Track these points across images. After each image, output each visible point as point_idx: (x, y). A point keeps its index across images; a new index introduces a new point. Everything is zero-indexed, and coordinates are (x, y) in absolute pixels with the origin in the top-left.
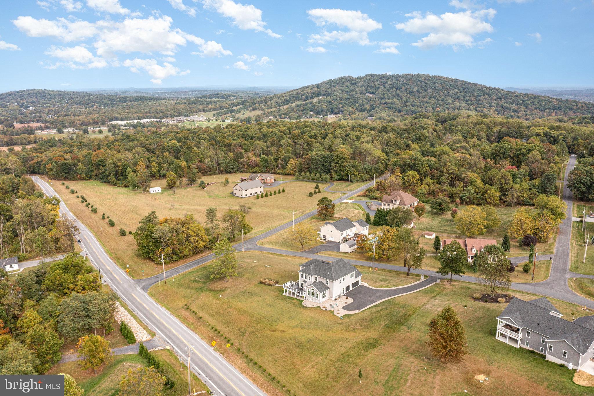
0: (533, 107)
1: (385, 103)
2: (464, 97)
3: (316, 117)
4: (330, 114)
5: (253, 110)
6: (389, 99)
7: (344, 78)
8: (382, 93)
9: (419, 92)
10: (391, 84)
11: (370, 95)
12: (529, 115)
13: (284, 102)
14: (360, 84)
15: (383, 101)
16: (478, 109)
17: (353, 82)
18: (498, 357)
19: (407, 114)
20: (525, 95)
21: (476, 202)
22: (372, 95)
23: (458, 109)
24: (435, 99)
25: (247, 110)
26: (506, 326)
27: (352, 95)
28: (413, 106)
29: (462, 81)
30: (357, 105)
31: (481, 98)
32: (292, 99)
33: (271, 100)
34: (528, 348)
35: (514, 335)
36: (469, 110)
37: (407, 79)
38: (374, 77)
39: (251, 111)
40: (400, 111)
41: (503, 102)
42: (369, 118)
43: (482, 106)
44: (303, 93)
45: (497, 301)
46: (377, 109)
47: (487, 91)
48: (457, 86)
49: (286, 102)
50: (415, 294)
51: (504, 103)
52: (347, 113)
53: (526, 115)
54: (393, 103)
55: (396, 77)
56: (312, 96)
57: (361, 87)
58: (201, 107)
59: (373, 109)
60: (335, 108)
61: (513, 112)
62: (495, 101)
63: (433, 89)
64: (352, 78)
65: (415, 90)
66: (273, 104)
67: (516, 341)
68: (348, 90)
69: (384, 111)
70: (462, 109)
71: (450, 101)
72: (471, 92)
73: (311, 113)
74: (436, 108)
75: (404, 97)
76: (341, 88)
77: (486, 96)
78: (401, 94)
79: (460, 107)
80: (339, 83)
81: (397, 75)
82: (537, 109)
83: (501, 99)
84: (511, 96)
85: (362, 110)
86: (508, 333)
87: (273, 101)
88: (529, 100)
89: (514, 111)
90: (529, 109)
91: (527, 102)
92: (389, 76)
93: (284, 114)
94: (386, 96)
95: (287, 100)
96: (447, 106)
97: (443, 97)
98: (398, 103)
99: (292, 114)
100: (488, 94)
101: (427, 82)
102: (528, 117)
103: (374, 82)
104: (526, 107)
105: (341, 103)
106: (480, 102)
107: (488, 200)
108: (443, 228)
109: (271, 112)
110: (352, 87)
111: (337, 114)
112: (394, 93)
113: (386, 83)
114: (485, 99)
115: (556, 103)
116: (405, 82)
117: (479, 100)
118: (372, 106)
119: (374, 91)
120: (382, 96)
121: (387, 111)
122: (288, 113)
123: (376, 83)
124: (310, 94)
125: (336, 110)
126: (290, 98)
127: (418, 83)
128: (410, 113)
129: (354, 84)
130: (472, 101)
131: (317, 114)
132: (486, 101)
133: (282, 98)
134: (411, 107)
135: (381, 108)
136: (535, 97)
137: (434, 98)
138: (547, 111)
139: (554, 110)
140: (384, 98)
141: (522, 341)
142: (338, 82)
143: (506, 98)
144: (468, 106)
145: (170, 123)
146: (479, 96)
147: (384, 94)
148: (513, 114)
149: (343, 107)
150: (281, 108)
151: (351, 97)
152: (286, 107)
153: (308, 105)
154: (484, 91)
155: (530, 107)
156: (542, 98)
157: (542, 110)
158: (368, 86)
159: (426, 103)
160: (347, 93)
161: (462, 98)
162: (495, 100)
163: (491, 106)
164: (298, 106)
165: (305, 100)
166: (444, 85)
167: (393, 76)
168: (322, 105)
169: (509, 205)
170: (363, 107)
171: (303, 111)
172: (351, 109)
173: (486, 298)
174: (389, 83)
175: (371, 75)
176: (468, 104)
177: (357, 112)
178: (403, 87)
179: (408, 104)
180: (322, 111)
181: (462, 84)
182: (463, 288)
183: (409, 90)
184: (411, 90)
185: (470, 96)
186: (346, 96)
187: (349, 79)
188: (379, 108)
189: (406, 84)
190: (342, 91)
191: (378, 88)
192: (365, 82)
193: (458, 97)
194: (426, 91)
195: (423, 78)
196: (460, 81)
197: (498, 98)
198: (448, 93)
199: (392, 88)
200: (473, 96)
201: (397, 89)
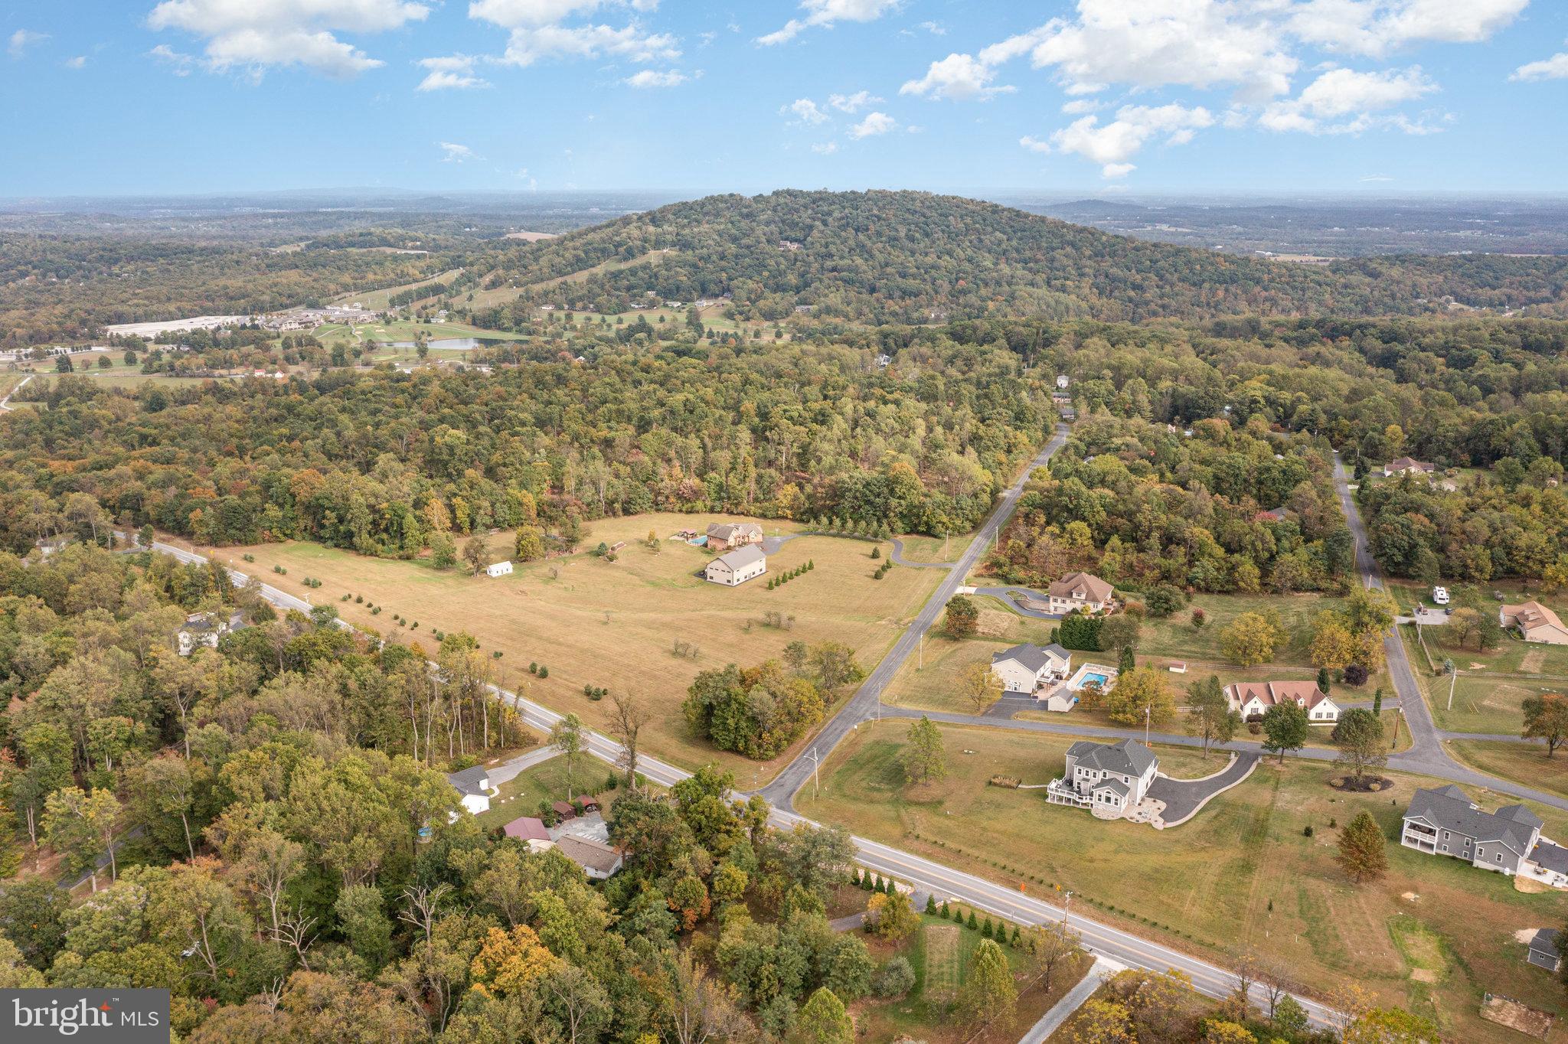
0: (1176, 275)
1: (834, 269)
2: (1017, 251)
3: (666, 306)
4: (700, 297)
5: (494, 285)
6: (842, 258)
7: (721, 199)
8: (823, 242)
9: (912, 239)
10: (842, 218)
11: (794, 247)
12: (1168, 297)
13: (571, 265)
14: (763, 217)
15: (829, 264)
16: (1053, 282)
17: (745, 211)
18: (1415, 868)
19: (890, 297)
20: (1155, 245)
21: (1218, 587)
22: (796, 245)
23: (1009, 284)
24: (951, 256)
25: (477, 285)
26: (1413, 827)
27: (748, 247)
28: (904, 276)
29: (1009, 210)
30: (766, 274)
31: (1058, 254)
32: (592, 255)
33: (536, 260)
34: (1446, 853)
35: (1427, 839)
36: (1032, 285)
37: (880, 204)
38: (795, 197)
39: (487, 288)
40: (873, 290)
41: (1106, 264)
42: (799, 309)
43: (1061, 274)
44: (617, 239)
45: (1368, 789)
46: (817, 284)
47: (1070, 237)
48: (999, 223)
49: (579, 264)
50: (1244, 786)
51: (1111, 266)
52: (744, 295)
53: (1161, 297)
54: (854, 269)
55: (851, 199)
56: (644, 248)
57: (768, 224)
58: (346, 278)
59: (807, 285)
60: (710, 281)
61: (1133, 289)
62: (1089, 262)
63: (943, 231)
64: (741, 199)
65: (902, 234)
66: (545, 270)
67: (1431, 846)
68: (733, 231)
69: (833, 289)
70: (1017, 284)
71: (988, 264)
72: (1033, 237)
73: (651, 294)
74: (957, 280)
75: (877, 253)
76: (717, 227)
77: (1069, 249)
78: (869, 244)
79: (1012, 277)
80: (706, 214)
81: (853, 192)
82: (1182, 280)
83: (1103, 256)
84: (1124, 250)
85: (779, 288)
86: (1420, 836)
87: (544, 261)
88: (1166, 258)
89: (1136, 287)
90: (1167, 282)
91: (1162, 263)
92: (834, 195)
93: (581, 299)
94: (833, 249)
95: (578, 259)
96: (982, 276)
97: (969, 252)
98: (865, 267)
99: (602, 299)
100: (1073, 245)
101: (928, 214)
102: (1166, 301)
103: (797, 211)
104: (1161, 278)
105: (723, 270)
106: (1056, 264)
107: (1242, 584)
108: (1186, 648)
109: (546, 293)
110: (744, 224)
111: (716, 296)
112: (852, 243)
113: (830, 214)
114: (1066, 256)
115: (1225, 267)
116: (875, 212)
117: (1053, 260)
118: (802, 275)
119: (800, 235)
120: (824, 250)
121: (842, 290)
122: (591, 296)
123: (804, 216)
124: (639, 243)
125: (712, 287)
126: (586, 253)
127: (907, 215)
128: (897, 294)
129: (748, 216)
130: (1037, 261)
131: (666, 298)
132: (1070, 262)
133: (567, 255)
134: (900, 279)
135: (827, 281)
136: (1178, 252)
137: (950, 254)
138: (1207, 285)
139: (1221, 283)
140: (831, 256)
141: (1439, 846)
142: (705, 209)
143: (1113, 254)
144: (1030, 276)
145: (284, 328)
146: (1053, 249)
147: (827, 246)
148: (1132, 293)
149: (730, 279)
150: (569, 279)
151: (746, 252)
152: (582, 276)
153: (640, 274)
154: (1062, 236)
155: (1168, 276)
156: (1194, 255)
157: (1194, 285)
158: (783, 222)
159: (933, 267)
160: (735, 240)
161: (1015, 255)
162: (1090, 258)
163: (1082, 275)
164: (616, 276)
165: (626, 259)
166: (968, 220)
167: (844, 195)
168: (677, 273)
169: (1276, 591)
170: (781, 280)
171: (629, 289)
172: (751, 284)
173: (1350, 784)
174: (837, 214)
175: (790, 193)
176: (1030, 270)
177: (767, 293)
178: (872, 227)
179: (889, 270)
180: (678, 289)
181: (1010, 219)
182: (1303, 769)
183: (887, 232)
184: (893, 233)
185: (1031, 249)
186: (732, 248)
187: (733, 201)
188: (821, 281)
189: (879, 218)
190: (720, 236)
191: (811, 227)
192: (775, 211)
193: (1005, 252)
194: (927, 235)
195: (918, 204)
196: (1004, 210)
197: (1096, 255)
198: (981, 241)
199: (843, 228)
200: (1039, 248)
201: (857, 230)
